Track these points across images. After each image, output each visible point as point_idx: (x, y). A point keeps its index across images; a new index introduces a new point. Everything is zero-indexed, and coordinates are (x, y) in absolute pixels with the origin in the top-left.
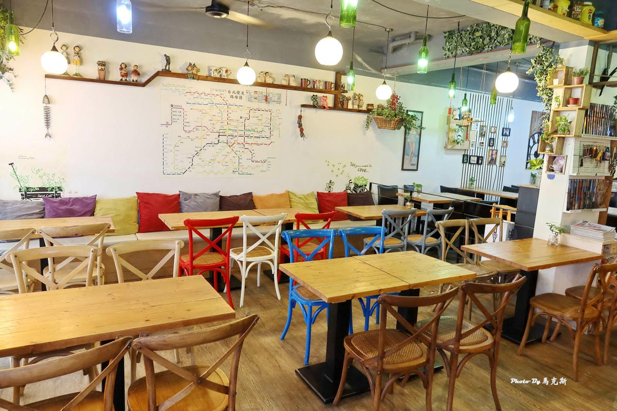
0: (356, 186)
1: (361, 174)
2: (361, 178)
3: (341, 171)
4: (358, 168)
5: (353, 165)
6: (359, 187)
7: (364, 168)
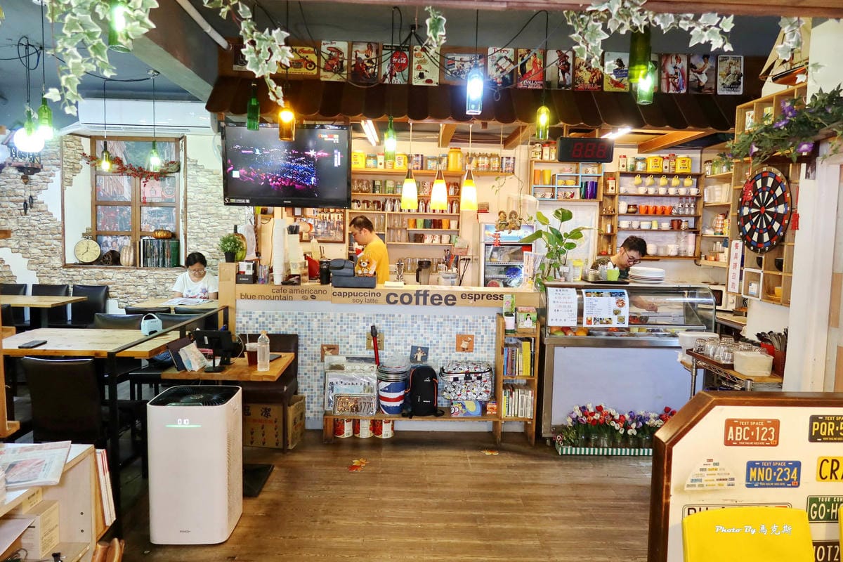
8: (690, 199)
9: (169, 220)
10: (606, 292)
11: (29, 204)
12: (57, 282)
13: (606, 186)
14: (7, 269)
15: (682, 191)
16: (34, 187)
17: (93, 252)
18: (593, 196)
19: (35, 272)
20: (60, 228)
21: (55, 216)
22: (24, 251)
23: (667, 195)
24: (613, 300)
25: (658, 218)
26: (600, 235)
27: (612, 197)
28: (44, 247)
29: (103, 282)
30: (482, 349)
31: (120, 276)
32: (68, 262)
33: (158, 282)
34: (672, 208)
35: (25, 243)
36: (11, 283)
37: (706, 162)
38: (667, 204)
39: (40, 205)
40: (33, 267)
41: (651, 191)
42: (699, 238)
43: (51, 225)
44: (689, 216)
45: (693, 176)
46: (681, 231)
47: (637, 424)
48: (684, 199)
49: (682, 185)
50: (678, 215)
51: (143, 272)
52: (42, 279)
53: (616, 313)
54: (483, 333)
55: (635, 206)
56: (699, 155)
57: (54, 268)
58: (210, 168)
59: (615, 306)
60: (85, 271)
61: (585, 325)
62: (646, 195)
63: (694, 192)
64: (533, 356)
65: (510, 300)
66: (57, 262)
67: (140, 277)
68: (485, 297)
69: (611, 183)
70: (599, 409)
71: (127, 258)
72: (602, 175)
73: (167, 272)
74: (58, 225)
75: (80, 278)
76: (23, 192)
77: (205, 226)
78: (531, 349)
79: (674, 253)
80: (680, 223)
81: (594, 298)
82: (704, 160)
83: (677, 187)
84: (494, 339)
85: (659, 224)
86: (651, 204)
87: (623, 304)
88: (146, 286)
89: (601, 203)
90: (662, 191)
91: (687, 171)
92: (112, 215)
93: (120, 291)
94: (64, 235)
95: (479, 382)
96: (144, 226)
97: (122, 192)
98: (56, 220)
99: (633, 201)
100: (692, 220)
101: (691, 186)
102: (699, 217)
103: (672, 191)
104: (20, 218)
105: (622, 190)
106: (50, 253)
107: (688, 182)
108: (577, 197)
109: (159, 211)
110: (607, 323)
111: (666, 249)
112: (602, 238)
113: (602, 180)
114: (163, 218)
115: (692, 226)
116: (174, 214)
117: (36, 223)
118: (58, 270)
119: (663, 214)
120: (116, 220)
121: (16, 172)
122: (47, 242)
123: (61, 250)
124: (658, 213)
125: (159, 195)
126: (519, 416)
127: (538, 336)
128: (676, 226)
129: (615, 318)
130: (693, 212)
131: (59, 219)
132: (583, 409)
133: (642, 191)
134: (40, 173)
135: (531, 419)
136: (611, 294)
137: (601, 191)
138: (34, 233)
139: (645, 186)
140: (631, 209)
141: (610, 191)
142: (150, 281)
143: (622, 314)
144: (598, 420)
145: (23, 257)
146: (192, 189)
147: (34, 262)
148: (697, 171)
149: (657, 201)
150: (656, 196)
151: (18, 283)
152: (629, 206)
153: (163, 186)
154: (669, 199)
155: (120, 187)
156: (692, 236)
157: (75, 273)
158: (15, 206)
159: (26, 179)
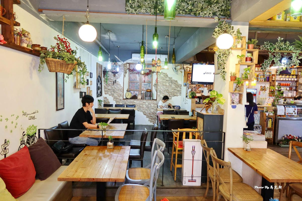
0: (29, 137)
1: (32, 122)
2: (32, 127)
3: (14, 124)
4: (29, 116)
5: (24, 114)
6: (31, 138)
7: (33, 115)
8: (294, 82)
9: (149, 87)
10: (291, 106)
11: (115, 82)
12: (121, 104)
13: (272, 78)
14: (107, 100)
15: (293, 79)
16: (116, 77)
17: (129, 95)
18: (268, 81)
19: (115, 101)
20: (123, 89)
21: (121, 85)
22: (112, 95)
23: (288, 80)
24: (293, 108)
25: (286, 87)
26: (270, 91)
27: (274, 81)
28: (118, 94)
29: (134, 104)
30: (256, 121)
31: (138, 102)
32: (124, 98)
33: (149, 104)
34: (290, 84)
35: (113, 93)
36: (108, 104)
37: (299, 72)
38: (289, 83)
39: (117, 82)
40: (115, 100)
41: (284, 79)
42: (297, 92)
43: (120, 88)
44: (294, 86)
45: (296, 75)
46: (292, 90)
47: (301, 139)
48: (293, 82)
49: (293, 78)
50: (291, 86)
51: (145, 101)
52: (117, 103)
53: (294, 111)
54: (256, 117)
55: (280, 83)
56: (297, 70)
57: (120, 100)
58: (164, 73)
59: (294, 110)
60: (129, 101)
61: (286, 115)
62: (283, 81)
63: (296, 80)
64: (272, 122)
65: (266, 108)
66: (121, 98)
67: (144, 102)
68: (259, 108)
69: (274, 77)
70: (290, 135)
71: (139, 97)
72: (271, 75)
73: (151, 101)
74: (122, 88)
75: (127, 103)
76: (113, 79)
77: (162, 88)
78: (272, 121)
79: (290, 96)
80: (292, 88)
81: (288, 108)
82: (298, 71)
83: (291, 78)
84: (259, 118)
85: (286, 88)
86: (284, 83)
87: (296, 109)
88: (146, 105)
89: (270, 83)
90: (287, 79)
91: (294, 74)
92: (134, 85)
93: (138, 106)
94: (123, 91)
95: (259, 129)
96: (142, 88)
97: (137, 79)
98: (122, 86)
99: (279, 82)
100: (295, 87)
101: (295, 78)
102: (297, 86)
103: (290, 79)
104: (112, 86)
105: (277, 79)
106: (119, 96)
107: (295, 77)
108: (263, 81)
109: (147, 84)
110: (292, 114)
111: (288, 95)
112: (270, 92)
113: (271, 76)
114: (148, 86)
115: (295, 89)
116: (151, 85)
117: (116, 87)
118: (122, 100)
119: (287, 86)
120: (135, 86)
121: (111, 73)
122: (119, 93)
123: (123, 95)
124: (286, 85)
125: (147, 79)
126: (269, 137)
127: (274, 117)
128: (291, 89)
129: (294, 113)
130: (295, 85)
131: (123, 86)
132: (287, 135)
133: (282, 79)
134: (118, 74)
135: (272, 138)
136: (292, 107)
137: (271, 80)
138: (116, 90)
139: (282, 78)
140: (279, 84)
141: (273, 79)
142: (147, 103)
143: (295, 112)
144: (291, 138)
145: (112, 97)
146: (159, 78)
147: (115, 98)
148: (296, 74)
149: (286, 82)
150: (286, 81)
151: (110, 104)
152: (278, 83)
153: (148, 77)
154: (288, 81)
155: (136, 77)
156: (295, 92)
157: (126, 101)
158: (110, 83)
159: (114, 75)
